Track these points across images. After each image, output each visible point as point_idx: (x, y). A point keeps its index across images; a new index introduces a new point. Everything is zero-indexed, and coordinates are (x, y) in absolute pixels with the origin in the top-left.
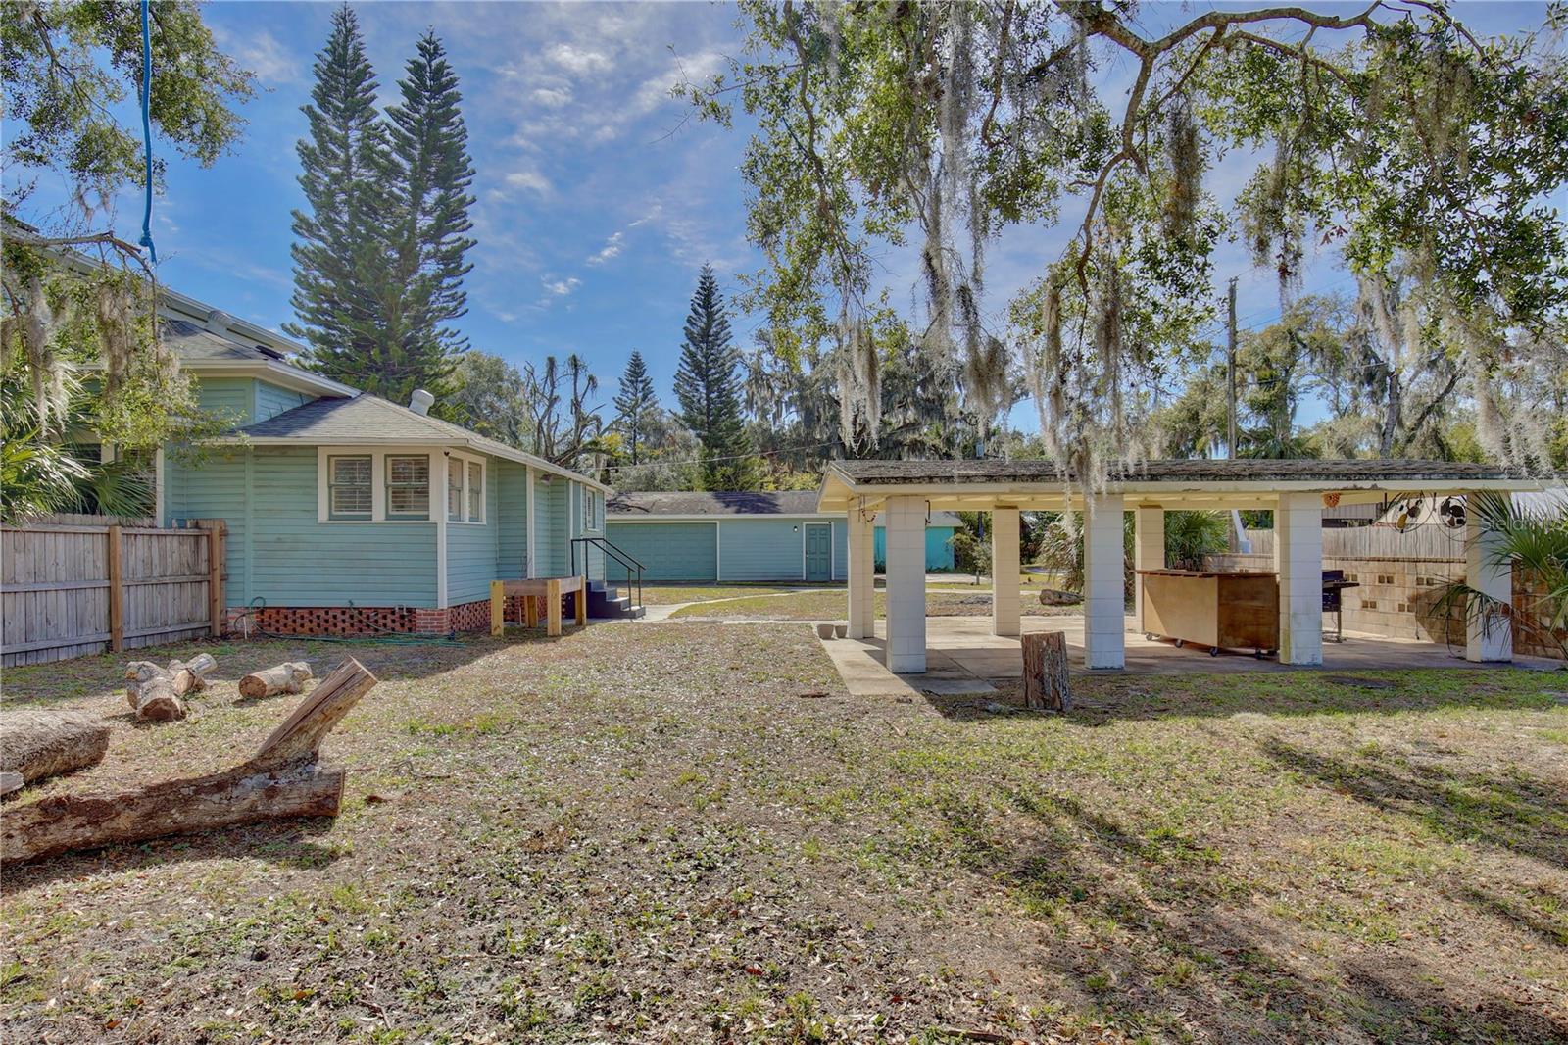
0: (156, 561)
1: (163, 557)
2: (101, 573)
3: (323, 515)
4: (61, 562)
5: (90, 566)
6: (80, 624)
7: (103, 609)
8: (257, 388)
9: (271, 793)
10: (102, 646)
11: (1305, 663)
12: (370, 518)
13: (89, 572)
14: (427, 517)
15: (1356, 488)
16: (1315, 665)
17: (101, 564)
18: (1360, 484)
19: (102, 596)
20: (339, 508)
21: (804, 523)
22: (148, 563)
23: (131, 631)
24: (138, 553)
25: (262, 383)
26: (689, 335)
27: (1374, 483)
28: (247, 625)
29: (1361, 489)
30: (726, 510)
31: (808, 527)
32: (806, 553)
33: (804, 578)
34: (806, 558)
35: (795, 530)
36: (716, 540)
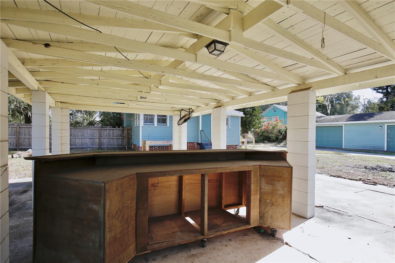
1: (113, 133)
4: (88, 133)
5: (95, 134)
6: (93, 145)
7: (98, 142)
17: (98, 134)
21: (386, 125)
22: (109, 134)
24: (106, 133)
28: (133, 147)
30: (346, 120)
31: (389, 126)
32: (387, 138)
33: (386, 149)
34: (387, 140)
35: (380, 128)
36: (343, 132)
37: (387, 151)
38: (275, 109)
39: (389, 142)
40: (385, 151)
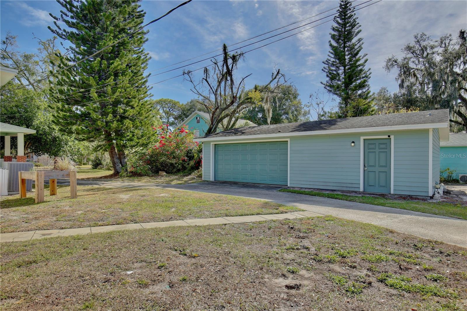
21: (362, 138)
26: (334, 38)
30: (293, 130)
31: (366, 141)
32: (365, 166)
33: (362, 189)
34: (364, 170)
35: (353, 144)
36: (288, 154)
37: (364, 193)
38: (198, 118)
39: (366, 172)
40: (360, 193)
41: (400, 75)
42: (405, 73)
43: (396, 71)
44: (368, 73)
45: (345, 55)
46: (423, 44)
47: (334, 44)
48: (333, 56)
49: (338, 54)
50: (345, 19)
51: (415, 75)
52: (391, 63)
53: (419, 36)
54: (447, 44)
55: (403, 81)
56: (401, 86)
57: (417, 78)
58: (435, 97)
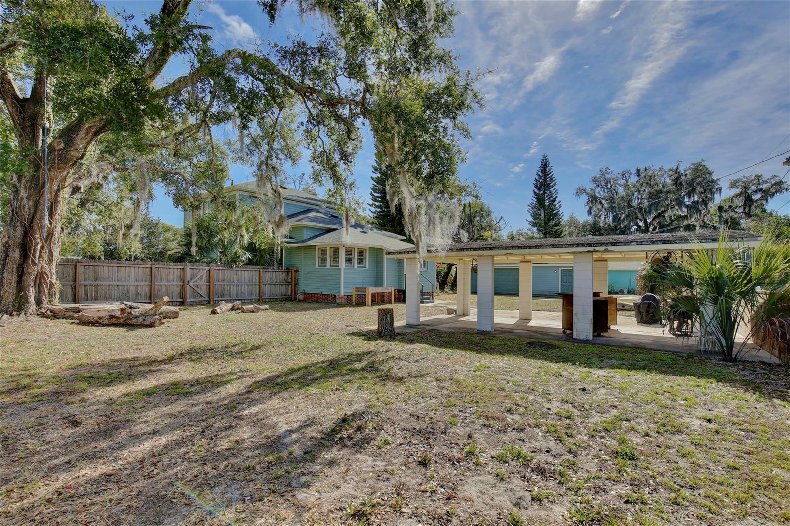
0: (274, 278)
1: (276, 277)
2: (257, 281)
3: (317, 266)
4: (246, 277)
5: (254, 279)
6: (251, 294)
7: (258, 291)
8: (305, 229)
9: (144, 320)
10: (257, 300)
11: (582, 339)
12: (326, 267)
13: (254, 281)
14: (338, 267)
15: (595, 251)
16: (587, 341)
17: (257, 278)
18: (597, 248)
19: (257, 287)
20: (322, 264)
21: (560, 269)
22: (271, 279)
23: (266, 296)
24: (268, 276)
25: (307, 227)
26: (536, 187)
27: (606, 247)
28: (301, 297)
29: (598, 251)
31: (562, 271)
35: (556, 272)
41: (588, 203)
42: (592, 201)
43: (584, 198)
44: (562, 215)
45: (544, 200)
46: (607, 176)
47: (537, 191)
48: (535, 200)
49: (540, 200)
50: (545, 173)
51: (601, 203)
52: (580, 191)
53: (604, 170)
54: (627, 178)
55: (590, 208)
56: (589, 212)
57: (603, 205)
58: (615, 226)
